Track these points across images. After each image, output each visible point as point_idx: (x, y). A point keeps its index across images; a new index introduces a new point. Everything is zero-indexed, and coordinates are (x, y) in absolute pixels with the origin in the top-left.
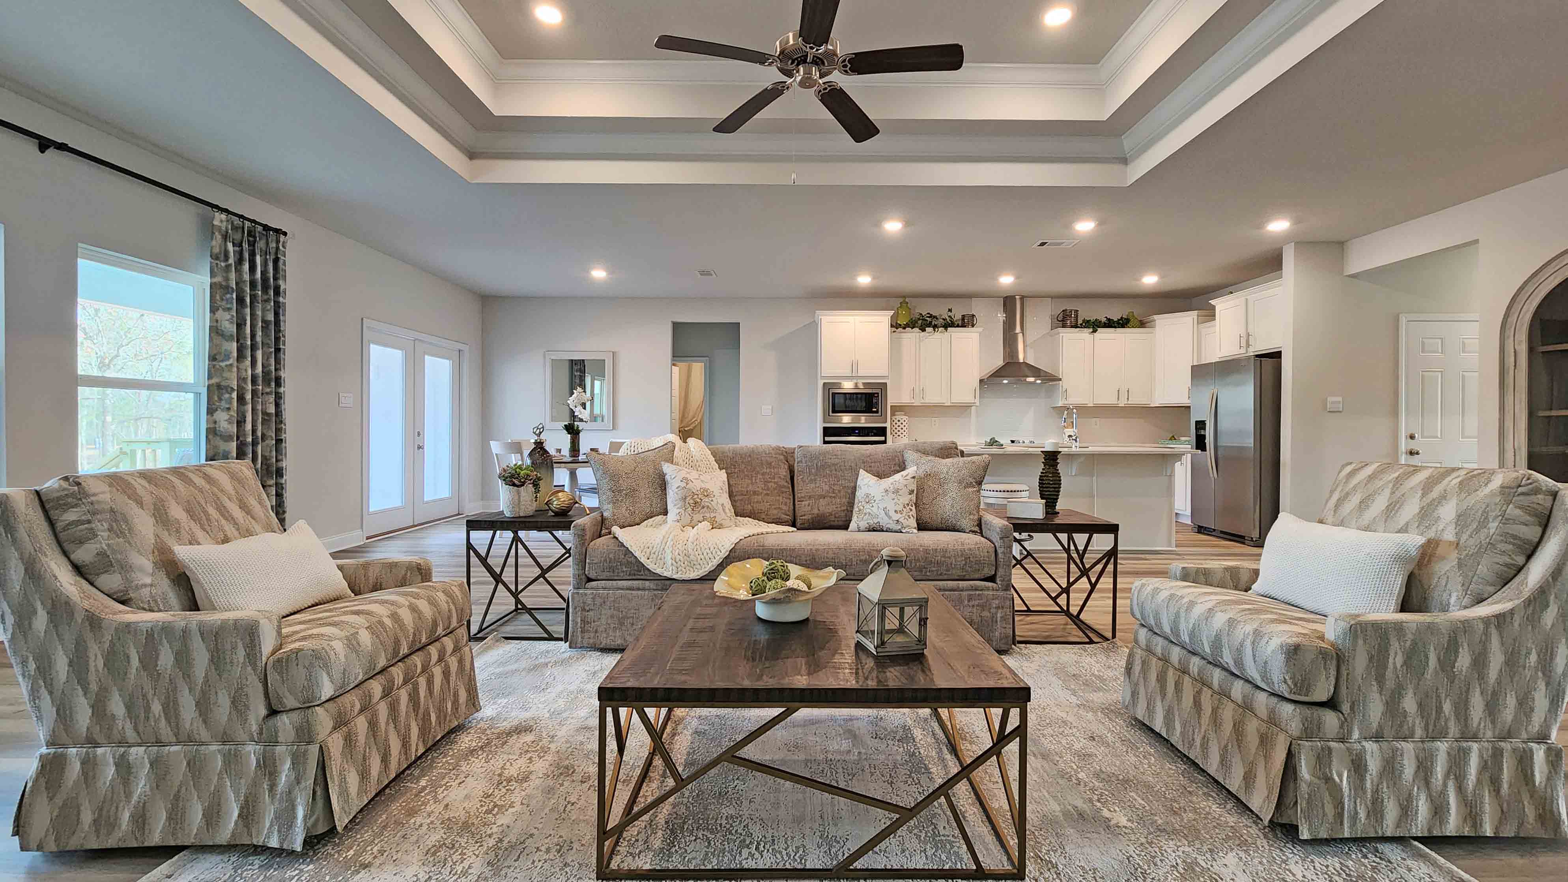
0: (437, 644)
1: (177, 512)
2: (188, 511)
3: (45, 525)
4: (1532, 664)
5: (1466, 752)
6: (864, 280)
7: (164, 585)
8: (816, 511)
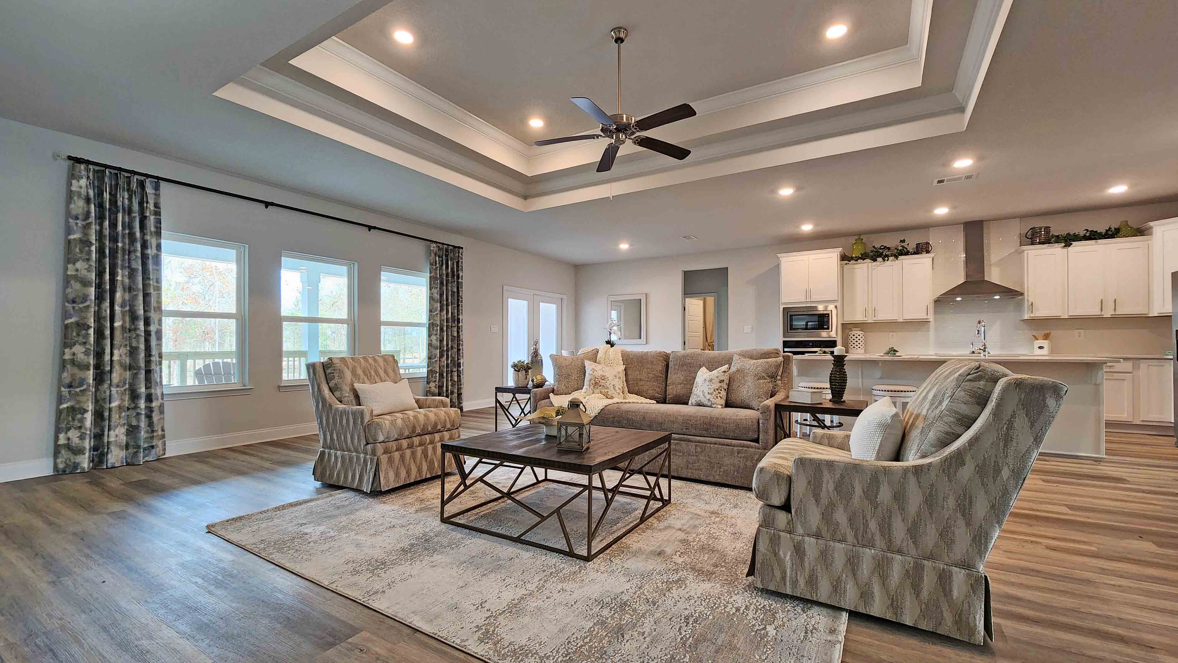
0: (440, 434)
1: (359, 372)
2: (364, 372)
3: (323, 374)
4: (951, 507)
5: (890, 561)
6: (807, 228)
7: (352, 397)
8: (675, 392)
